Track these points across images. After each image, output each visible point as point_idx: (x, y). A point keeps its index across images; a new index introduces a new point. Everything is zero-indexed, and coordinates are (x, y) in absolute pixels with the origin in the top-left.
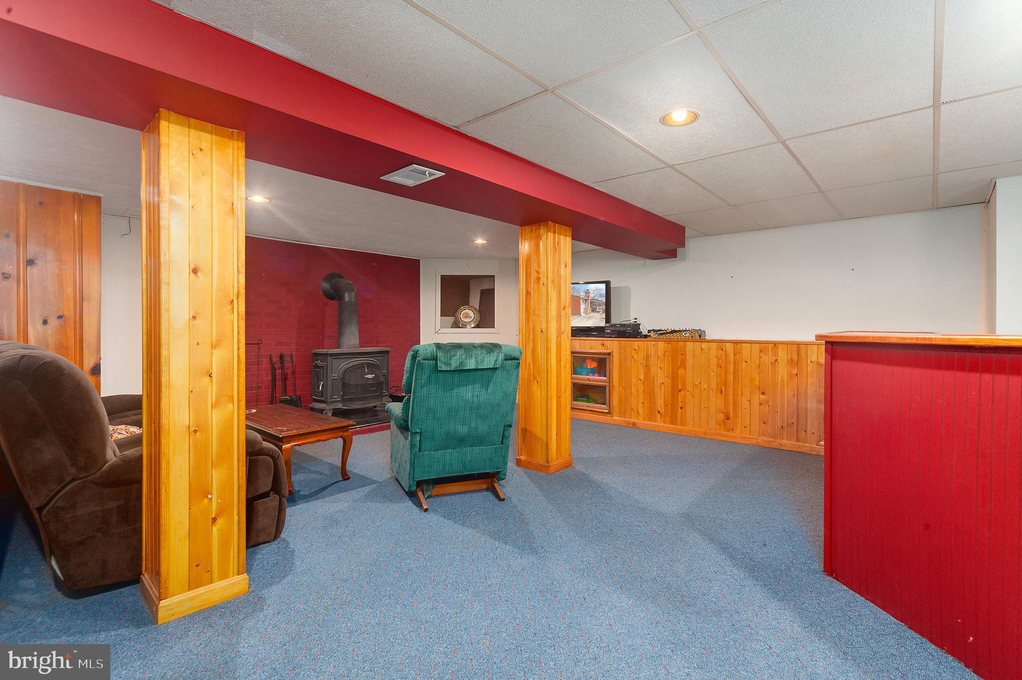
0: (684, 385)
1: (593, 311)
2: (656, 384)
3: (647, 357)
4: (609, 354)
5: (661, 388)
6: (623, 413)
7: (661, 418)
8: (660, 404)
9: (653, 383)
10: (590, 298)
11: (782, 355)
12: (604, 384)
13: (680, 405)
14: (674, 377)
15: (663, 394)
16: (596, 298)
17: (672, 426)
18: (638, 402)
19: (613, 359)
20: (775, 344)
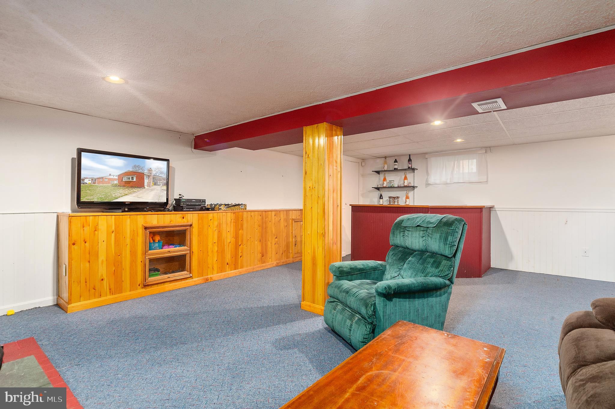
0: (242, 241)
1: (155, 184)
2: (225, 244)
3: (219, 225)
4: (191, 225)
5: (229, 246)
6: (200, 274)
7: (229, 268)
8: (228, 257)
9: (224, 244)
10: (152, 175)
11: (282, 216)
12: (185, 252)
13: (240, 255)
14: (236, 237)
15: (230, 249)
16: (157, 175)
17: (236, 271)
18: (213, 260)
19: (192, 230)
20: (280, 211)
